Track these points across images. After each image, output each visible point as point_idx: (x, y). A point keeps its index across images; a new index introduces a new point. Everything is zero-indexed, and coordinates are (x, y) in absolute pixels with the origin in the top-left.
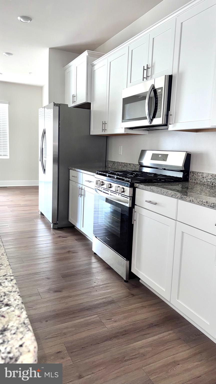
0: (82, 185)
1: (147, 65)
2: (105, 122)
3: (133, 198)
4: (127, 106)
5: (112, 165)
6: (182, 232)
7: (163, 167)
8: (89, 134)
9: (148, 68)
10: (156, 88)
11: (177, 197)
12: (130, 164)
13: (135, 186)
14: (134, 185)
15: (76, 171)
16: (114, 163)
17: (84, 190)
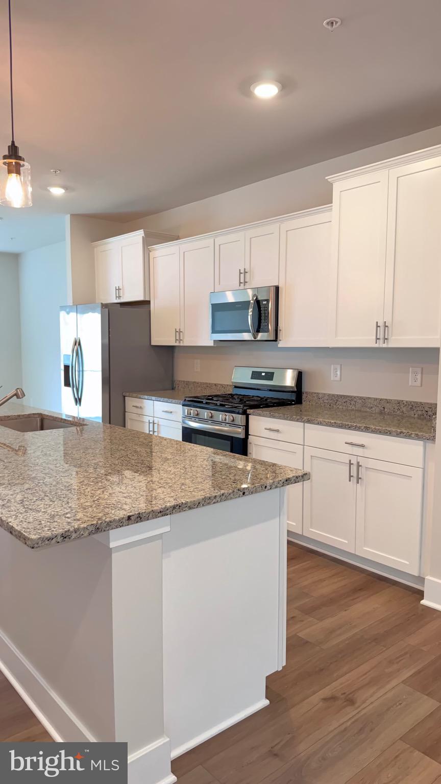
0: (154, 417)
1: (245, 269)
2: (180, 329)
3: (247, 427)
4: (218, 314)
5: (183, 386)
6: (311, 456)
7: (268, 388)
8: (149, 344)
9: (245, 272)
10: (259, 299)
11: (303, 420)
12: (215, 385)
13: (248, 413)
14: (246, 412)
15: (140, 398)
16: (188, 383)
17: (158, 425)
